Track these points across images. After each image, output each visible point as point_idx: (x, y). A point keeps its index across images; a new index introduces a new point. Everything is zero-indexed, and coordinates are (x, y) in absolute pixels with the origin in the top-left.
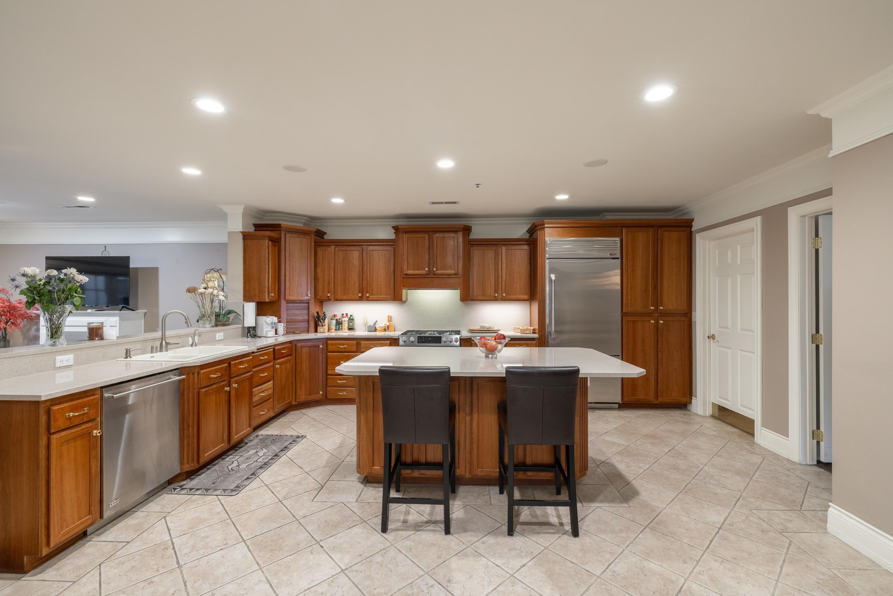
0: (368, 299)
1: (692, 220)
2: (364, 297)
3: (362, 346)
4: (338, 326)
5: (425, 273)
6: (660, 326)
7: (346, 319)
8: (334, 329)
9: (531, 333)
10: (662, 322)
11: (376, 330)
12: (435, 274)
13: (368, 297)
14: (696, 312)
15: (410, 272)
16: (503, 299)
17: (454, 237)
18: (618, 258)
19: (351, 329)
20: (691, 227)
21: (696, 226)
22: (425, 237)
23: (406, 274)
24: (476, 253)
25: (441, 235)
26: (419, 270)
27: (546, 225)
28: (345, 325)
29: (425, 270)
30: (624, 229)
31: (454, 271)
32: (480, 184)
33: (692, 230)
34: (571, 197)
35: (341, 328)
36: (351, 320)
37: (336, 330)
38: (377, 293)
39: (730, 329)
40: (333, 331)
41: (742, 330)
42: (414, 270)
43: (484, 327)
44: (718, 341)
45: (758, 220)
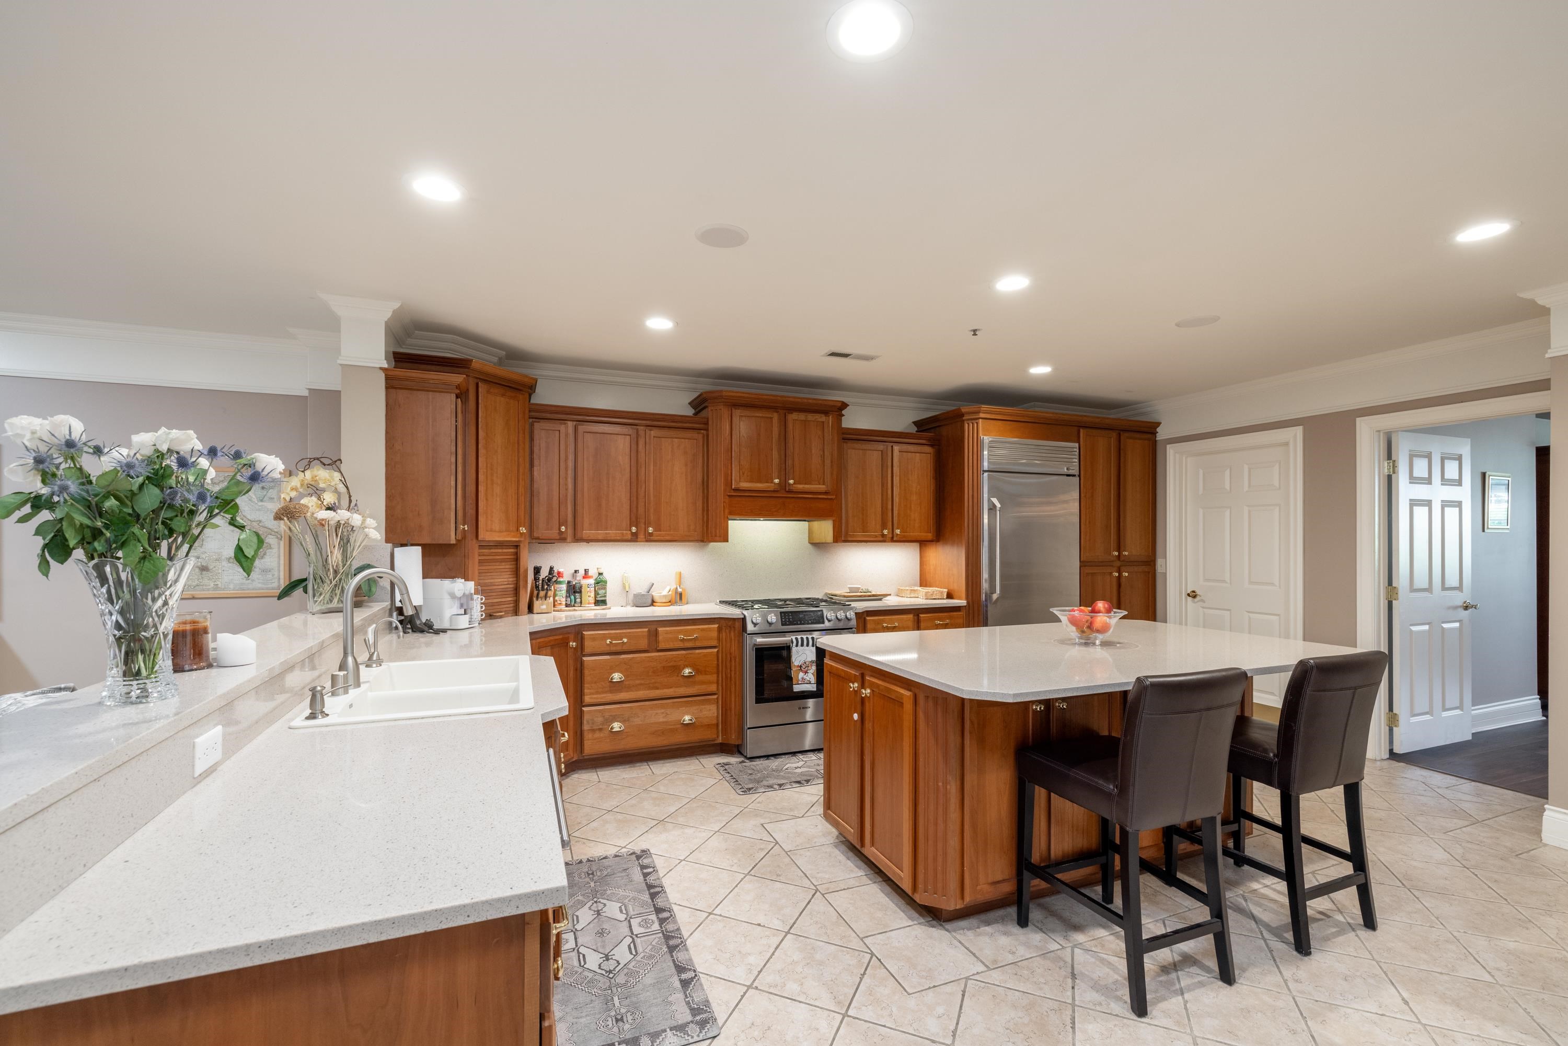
0: (649, 539)
1: (1158, 424)
2: (641, 536)
3: (661, 638)
4: (572, 597)
5: (772, 489)
6: (1123, 580)
7: (592, 581)
8: (564, 603)
9: (945, 597)
10: (1127, 574)
11: (653, 603)
12: (790, 492)
13: (651, 534)
14: (1165, 557)
15: (745, 485)
16: (895, 539)
17: (823, 422)
18: (1074, 476)
19: (600, 602)
20: (1154, 433)
21: (1163, 433)
22: (771, 418)
23: (736, 490)
24: (854, 453)
25: (802, 416)
26: (760, 481)
27: (982, 415)
28: (589, 595)
29: (772, 482)
30: (1082, 431)
31: (824, 486)
32: (979, 330)
33: (1157, 439)
34: (1055, 370)
35: (578, 600)
36: (600, 583)
37: (567, 606)
38: (670, 527)
39: (1227, 583)
40: (563, 607)
41: (1251, 583)
42: (751, 481)
43: (857, 590)
44: (1203, 601)
45: (1299, 431)
